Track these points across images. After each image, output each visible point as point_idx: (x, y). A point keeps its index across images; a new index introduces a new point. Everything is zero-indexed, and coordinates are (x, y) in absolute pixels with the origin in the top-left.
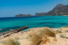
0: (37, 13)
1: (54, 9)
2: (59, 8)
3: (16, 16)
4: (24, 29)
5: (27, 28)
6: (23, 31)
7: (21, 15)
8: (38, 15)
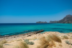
0: (51, 21)
1: (64, 18)
2: (69, 18)
3: (37, 22)
4: (41, 32)
5: (43, 31)
6: (40, 33)
7: (40, 22)
8: (52, 23)
